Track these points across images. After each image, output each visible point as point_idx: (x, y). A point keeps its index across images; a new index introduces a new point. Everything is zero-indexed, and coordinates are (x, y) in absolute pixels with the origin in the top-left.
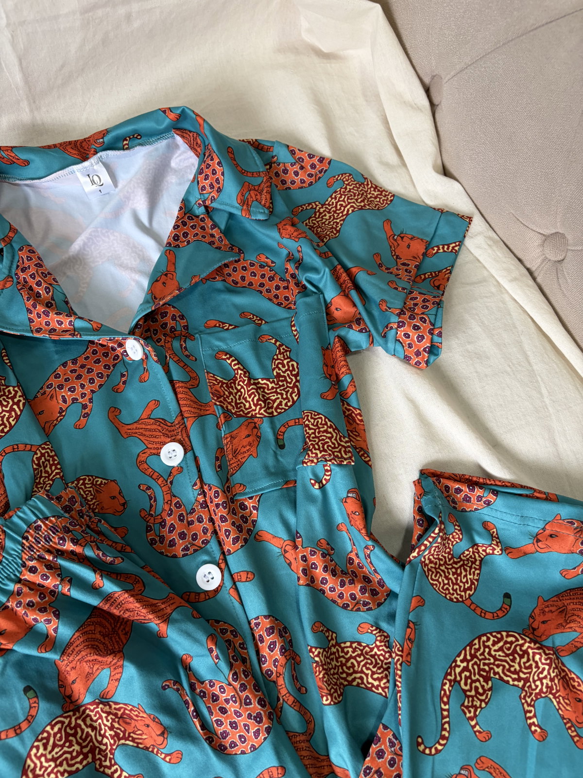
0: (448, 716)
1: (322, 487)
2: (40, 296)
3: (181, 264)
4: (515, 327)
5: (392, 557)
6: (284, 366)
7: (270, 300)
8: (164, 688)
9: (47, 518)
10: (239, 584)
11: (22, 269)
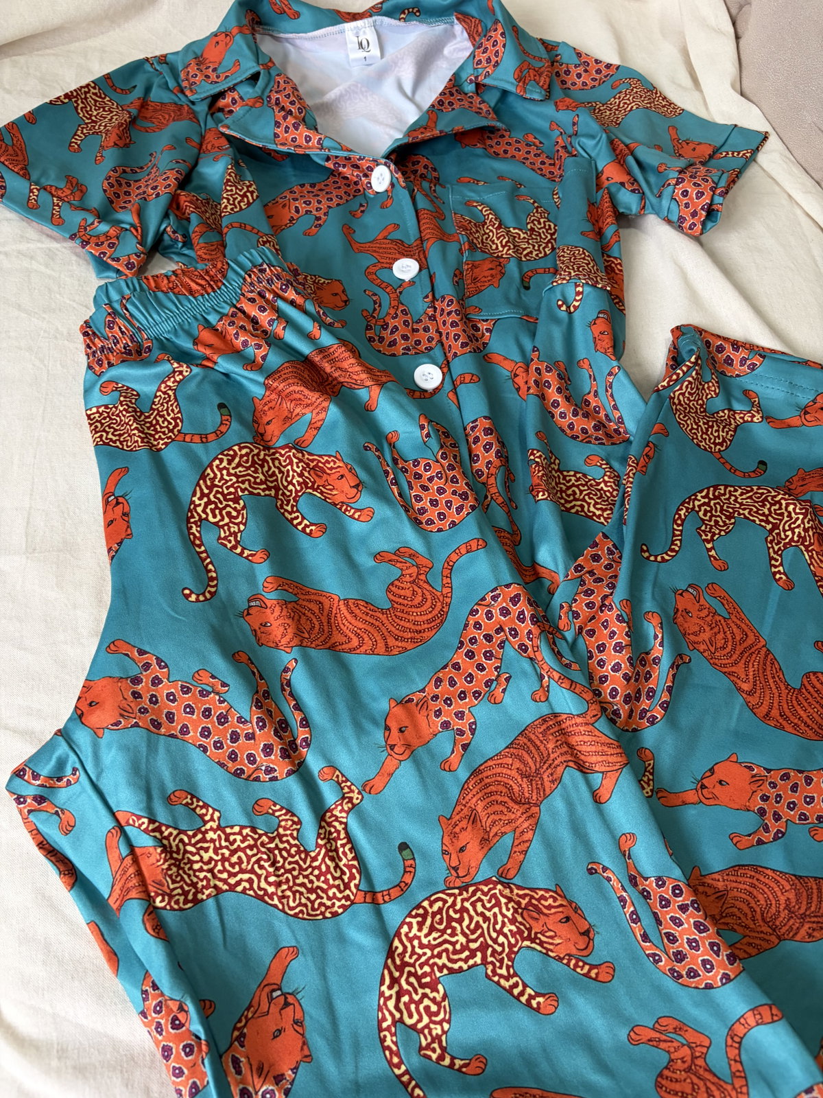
0: (680, 536)
1: (569, 314)
2: (292, 113)
6: (540, 223)
7: (533, 171)
8: (366, 448)
10: (462, 389)
11: (276, 92)
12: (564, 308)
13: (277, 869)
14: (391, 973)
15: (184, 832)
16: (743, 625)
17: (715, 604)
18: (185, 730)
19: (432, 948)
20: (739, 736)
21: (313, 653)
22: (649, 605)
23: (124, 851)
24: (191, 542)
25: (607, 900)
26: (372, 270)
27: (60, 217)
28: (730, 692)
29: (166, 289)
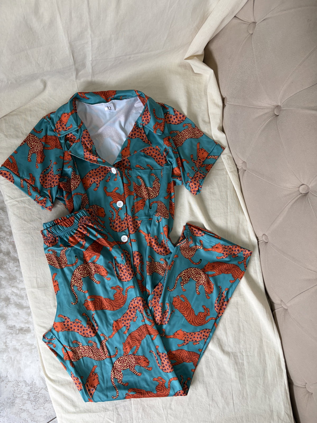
0: (177, 284)
1: (159, 222)
2: (88, 148)
3: (132, 145)
4: (227, 187)
5: (173, 244)
6: (156, 185)
7: (157, 162)
8: (109, 263)
9: (85, 216)
10: (132, 242)
11: (84, 137)
12: (157, 222)
13: (93, 352)
14: (113, 370)
15: (76, 347)
16: (187, 303)
17: (182, 299)
18: (74, 330)
19: (120, 366)
20: (184, 326)
21: (98, 311)
22: (167, 302)
23: (65, 352)
24: (71, 291)
25: (152, 357)
26: (112, 203)
27: (30, 192)
28: (182, 317)
29: (60, 224)
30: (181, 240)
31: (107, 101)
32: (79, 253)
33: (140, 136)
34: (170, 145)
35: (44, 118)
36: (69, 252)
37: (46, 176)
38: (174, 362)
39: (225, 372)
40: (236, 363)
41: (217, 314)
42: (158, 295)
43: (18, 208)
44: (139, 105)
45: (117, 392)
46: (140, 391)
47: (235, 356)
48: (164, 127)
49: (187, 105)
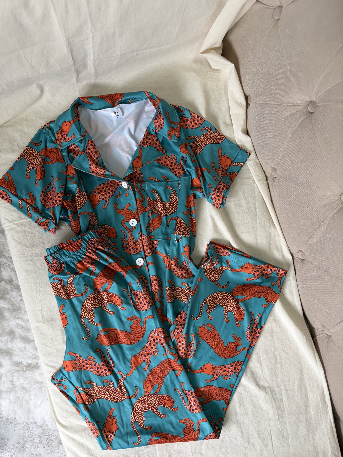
0: (202, 311)
1: (178, 242)
2: (94, 160)
3: (144, 155)
4: (255, 197)
5: (195, 266)
6: (173, 198)
7: (173, 173)
8: (123, 290)
9: (94, 238)
10: (149, 266)
11: (88, 148)
12: (177, 241)
13: (110, 393)
14: (133, 413)
15: (90, 388)
16: (215, 332)
17: (208, 328)
18: (87, 368)
19: (141, 407)
20: (212, 358)
21: (113, 346)
22: (191, 332)
23: (78, 394)
24: (82, 324)
25: (178, 395)
26: (124, 222)
27: (30, 214)
28: (210, 349)
29: (65, 248)
30: (205, 261)
31: (113, 106)
32: (89, 281)
33: (153, 144)
34: (187, 153)
35: (43, 128)
36: (77, 279)
37: (47, 194)
38: (202, 400)
39: (262, 410)
40: (274, 399)
41: (249, 343)
42: (180, 325)
43: (18, 232)
44: (150, 109)
45: (139, 437)
46: (165, 436)
47: (272, 391)
48: (180, 132)
49: (205, 106)
